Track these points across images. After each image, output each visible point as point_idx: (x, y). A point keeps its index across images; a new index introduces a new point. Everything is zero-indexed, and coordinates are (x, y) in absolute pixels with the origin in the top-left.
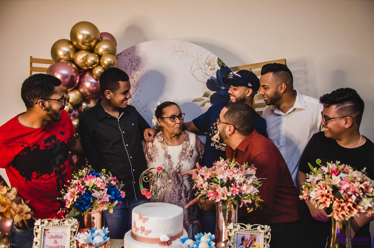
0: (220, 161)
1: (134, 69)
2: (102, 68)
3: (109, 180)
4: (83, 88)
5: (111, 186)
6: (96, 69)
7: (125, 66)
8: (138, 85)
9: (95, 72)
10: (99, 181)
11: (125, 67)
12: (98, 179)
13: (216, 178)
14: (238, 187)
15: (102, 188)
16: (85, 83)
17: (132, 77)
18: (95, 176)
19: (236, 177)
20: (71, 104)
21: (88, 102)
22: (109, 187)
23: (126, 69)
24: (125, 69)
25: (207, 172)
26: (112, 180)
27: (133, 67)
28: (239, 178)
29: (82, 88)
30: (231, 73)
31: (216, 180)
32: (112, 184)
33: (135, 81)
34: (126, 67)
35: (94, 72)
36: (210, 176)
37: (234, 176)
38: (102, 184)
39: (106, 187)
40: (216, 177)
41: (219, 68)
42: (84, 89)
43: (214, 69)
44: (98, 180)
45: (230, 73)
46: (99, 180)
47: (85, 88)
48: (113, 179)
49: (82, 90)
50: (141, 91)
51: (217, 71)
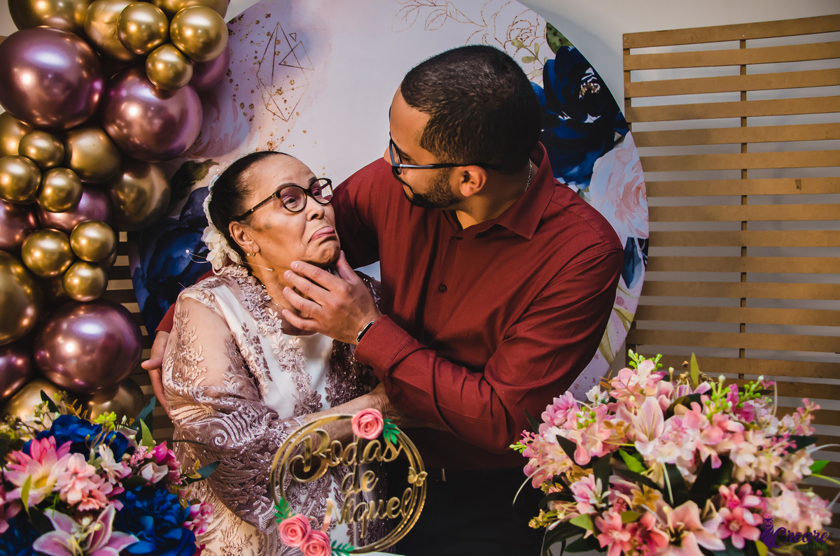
0: (632, 368)
1: (283, 64)
2: (177, 53)
3: (134, 459)
4: (118, 122)
5: (138, 489)
6: (156, 55)
7: (256, 55)
8: (298, 114)
9: (154, 65)
10: (76, 473)
11: (256, 57)
12: (75, 461)
13: (633, 451)
14: (753, 501)
15: (93, 505)
16: (123, 107)
17: (279, 88)
18: (69, 443)
19: (738, 451)
20: (79, 173)
21: (140, 172)
22: (129, 494)
23: (257, 65)
24: (255, 63)
25: (588, 426)
26: (146, 461)
27: (278, 59)
28: (752, 459)
29: (113, 122)
30: (589, 71)
31: (632, 464)
32: (145, 481)
33: (285, 101)
34: (260, 59)
35: (150, 65)
36: (605, 445)
37: (729, 445)
38: (93, 486)
39: (111, 497)
40: (634, 448)
41: (553, 56)
42: (120, 127)
43: (536, 58)
44: (72, 469)
45: (587, 72)
46: (79, 469)
47: (123, 124)
48: (150, 455)
49: (113, 130)
50: (305, 132)
51: (546, 64)
